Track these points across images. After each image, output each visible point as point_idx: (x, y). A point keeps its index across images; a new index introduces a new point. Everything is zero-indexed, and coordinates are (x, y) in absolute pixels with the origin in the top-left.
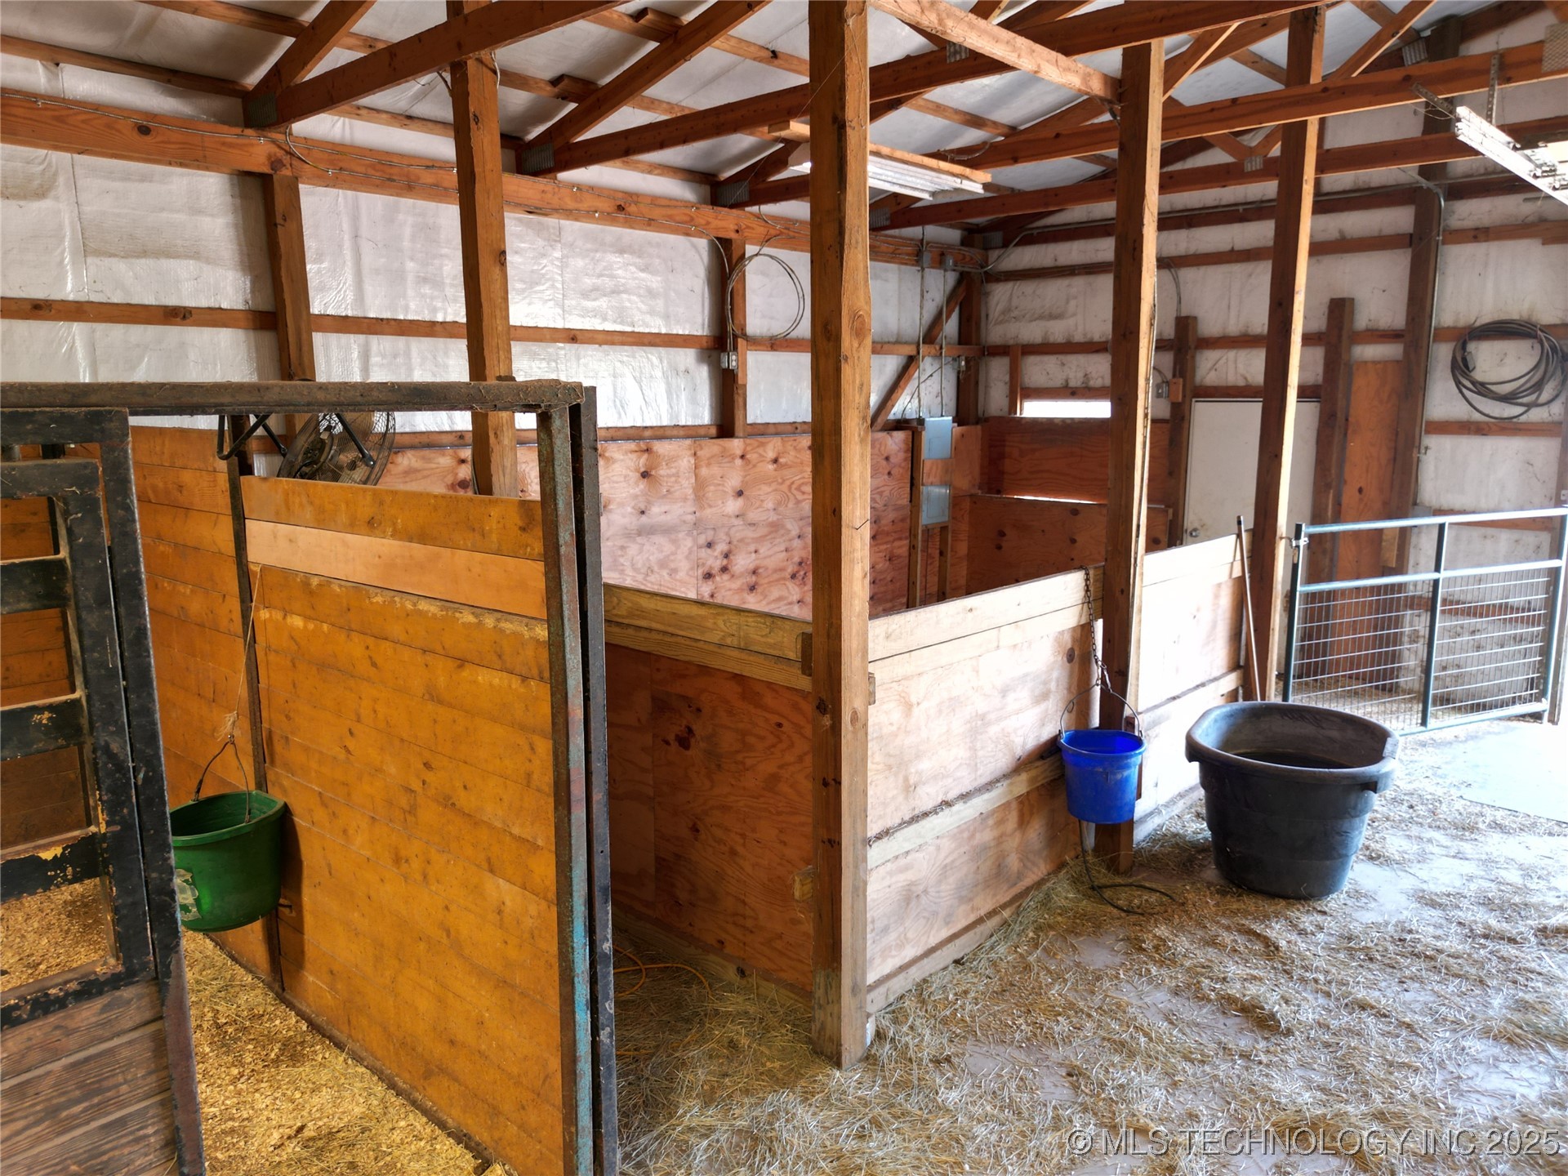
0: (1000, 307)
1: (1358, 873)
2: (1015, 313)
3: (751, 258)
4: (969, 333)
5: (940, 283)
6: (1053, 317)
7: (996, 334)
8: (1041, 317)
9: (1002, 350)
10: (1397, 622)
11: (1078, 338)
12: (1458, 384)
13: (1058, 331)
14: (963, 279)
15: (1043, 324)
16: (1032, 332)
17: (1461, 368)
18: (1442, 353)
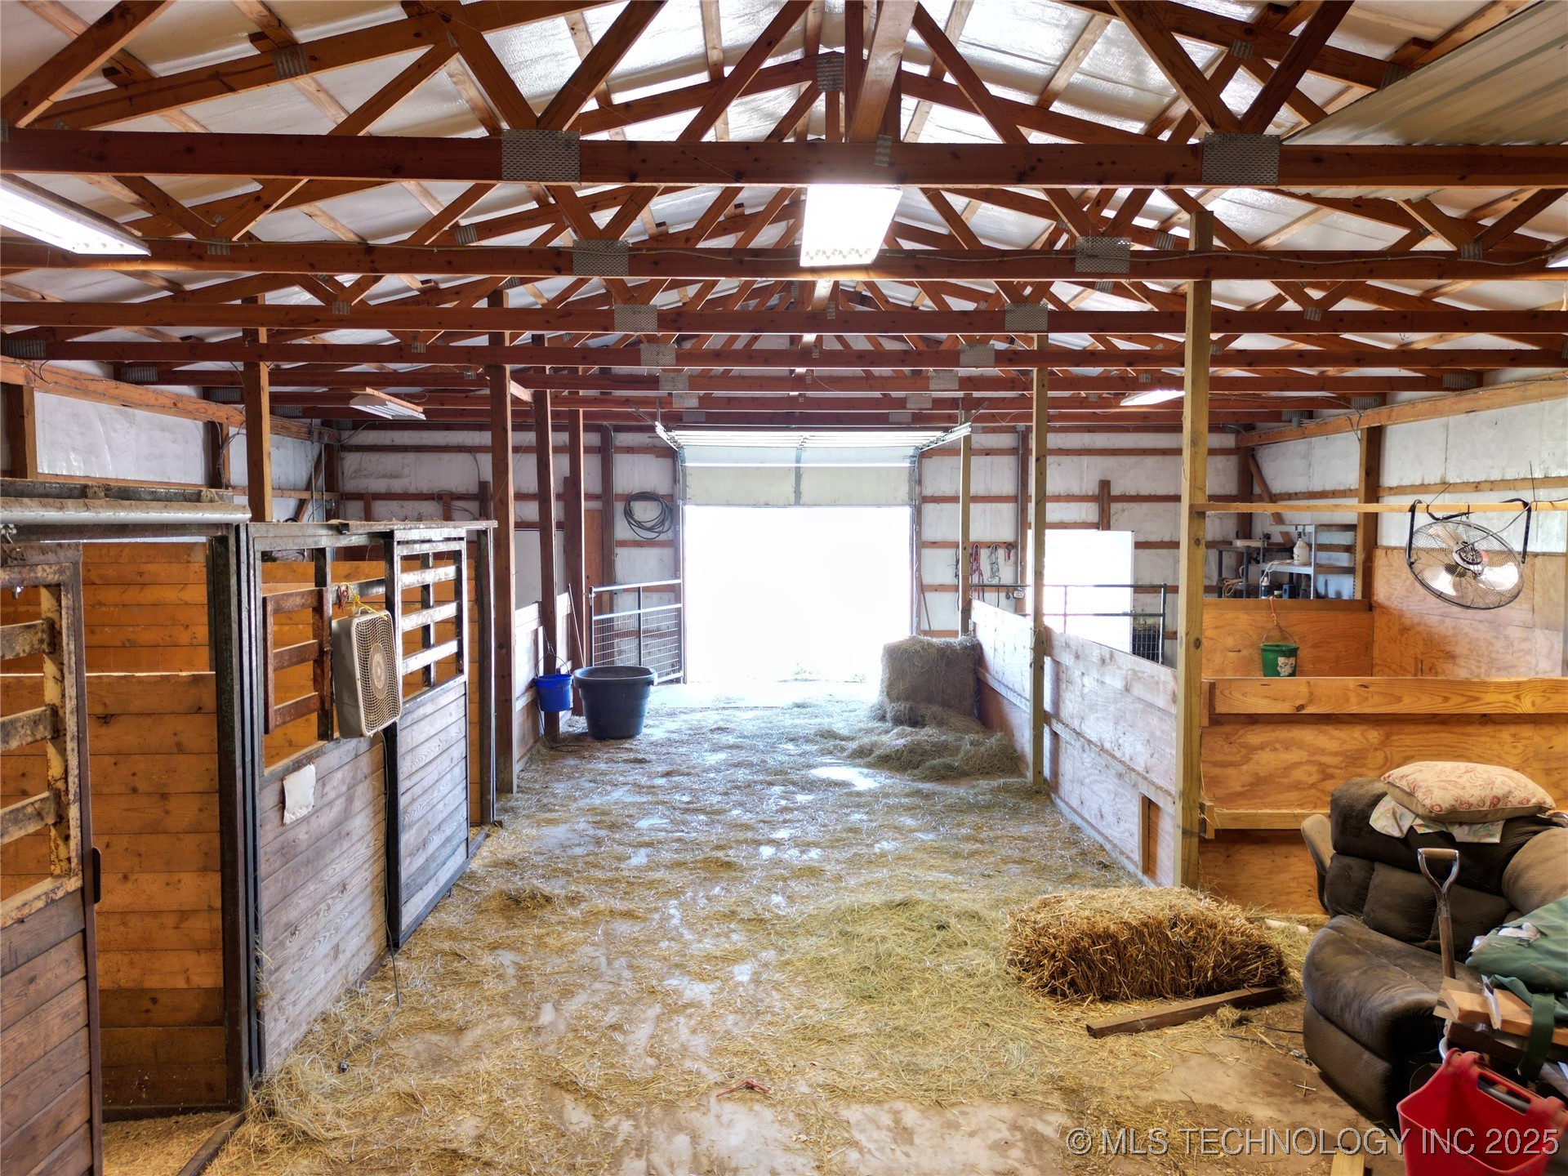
0: (352, 468)
1: (644, 731)
2: (365, 473)
3: (234, 436)
4: (331, 485)
5: (311, 450)
6: (392, 476)
7: (350, 485)
8: (385, 476)
9: (357, 496)
10: (612, 647)
11: (412, 490)
12: (629, 522)
13: (397, 486)
14: (329, 448)
15: (386, 480)
16: (377, 485)
17: (628, 513)
18: (619, 507)
